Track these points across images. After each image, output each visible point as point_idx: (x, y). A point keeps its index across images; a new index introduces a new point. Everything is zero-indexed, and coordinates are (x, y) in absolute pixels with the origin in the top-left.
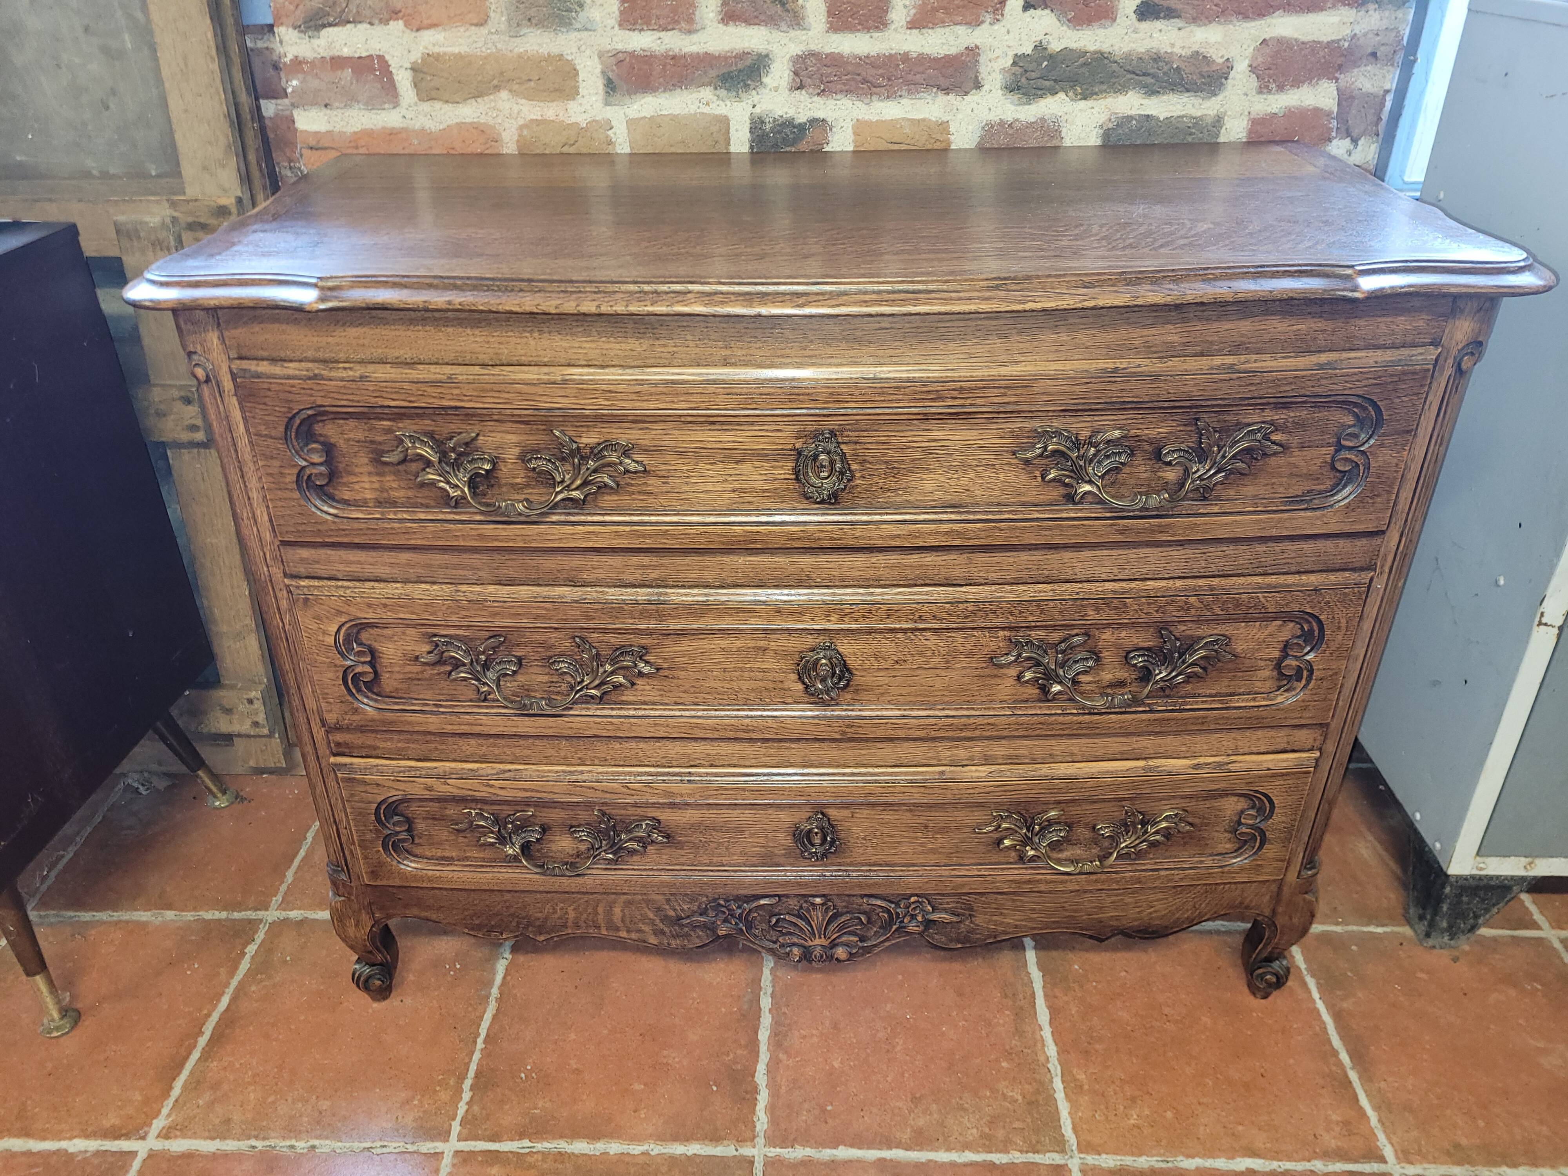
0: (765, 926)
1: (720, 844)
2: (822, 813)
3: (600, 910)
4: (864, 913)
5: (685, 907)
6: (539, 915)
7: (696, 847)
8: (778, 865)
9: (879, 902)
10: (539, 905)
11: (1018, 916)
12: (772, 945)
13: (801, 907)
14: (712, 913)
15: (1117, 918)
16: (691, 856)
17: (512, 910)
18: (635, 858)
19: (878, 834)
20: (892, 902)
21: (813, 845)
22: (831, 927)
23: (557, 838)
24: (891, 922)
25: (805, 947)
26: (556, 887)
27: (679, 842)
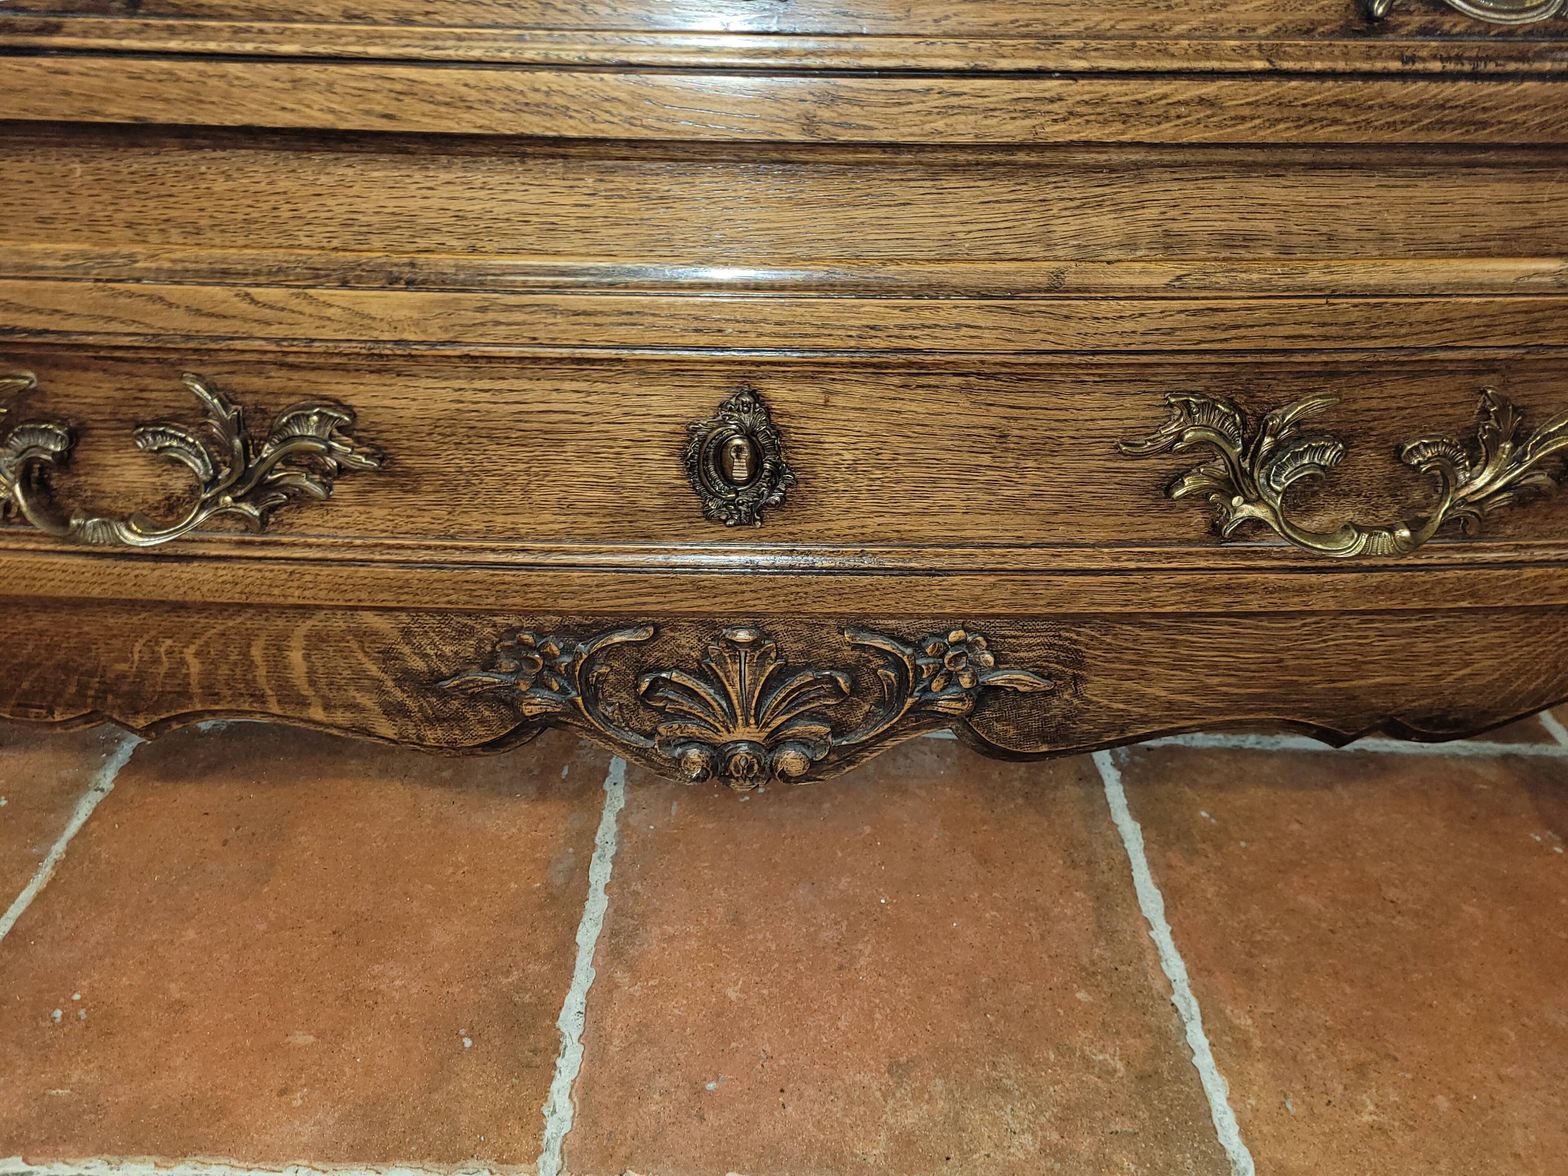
0: (624, 697)
1: (508, 479)
2: (753, 393)
3: (256, 652)
4: (846, 669)
5: (447, 650)
6: (123, 667)
7: (449, 485)
8: (648, 537)
9: (879, 643)
10: (117, 643)
11: (1180, 679)
12: (642, 742)
13: (705, 653)
14: (508, 664)
15: (1388, 690)
16: (442, 512)
17: (61, 656)
18: (310, 516)
19: (886, 456)
20: (907, 643)
21: (729, 481)
22: (772, 701)
23: (110, 458)
24: (902, 688)
25: (714, 747)
26: (128, 592)
27: (408, 473)
